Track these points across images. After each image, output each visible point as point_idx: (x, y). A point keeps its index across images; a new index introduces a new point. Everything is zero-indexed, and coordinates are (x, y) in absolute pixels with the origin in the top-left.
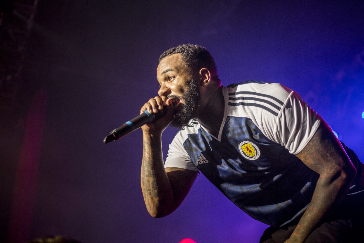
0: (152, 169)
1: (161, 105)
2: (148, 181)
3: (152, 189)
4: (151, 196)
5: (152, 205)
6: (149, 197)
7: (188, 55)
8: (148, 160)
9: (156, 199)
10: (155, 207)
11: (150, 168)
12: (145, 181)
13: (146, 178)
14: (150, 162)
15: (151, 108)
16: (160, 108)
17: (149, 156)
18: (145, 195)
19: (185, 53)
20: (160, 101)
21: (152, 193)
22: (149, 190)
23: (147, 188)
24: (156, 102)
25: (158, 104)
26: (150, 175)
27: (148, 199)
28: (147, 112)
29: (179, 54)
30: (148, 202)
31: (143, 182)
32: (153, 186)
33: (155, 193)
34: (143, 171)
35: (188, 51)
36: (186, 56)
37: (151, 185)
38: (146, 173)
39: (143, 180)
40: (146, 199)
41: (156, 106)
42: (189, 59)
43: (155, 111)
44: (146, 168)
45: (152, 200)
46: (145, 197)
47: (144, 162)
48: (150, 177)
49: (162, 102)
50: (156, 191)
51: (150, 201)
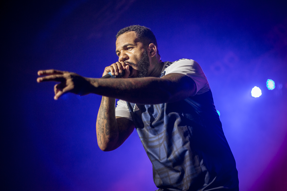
0: (108, 113)
1: (121, 69)
2: (103, 123)
3: (105, 129)
4: (103, 134)
5: (103, 141)
6: (102, 134)
7: (140, 33)
8: (105, 107)
9: (107, 137)
10: (105, 143)
11: (106, 113)
12: (100, 122)
13: (102, 120)
14: (107, 108)
15: (114, 71)
16: (120, 71)
17: (106, 104)
18: (99, 133)
19: (138, 31)
20: (121, 66)
21: (104, 132)
22: (103, 129)
23: (102, 128)
24: (117, 67)
25: (119, 68)
26: (105, 118)
27: (101, 136)
28: (110, 74)
29: (134, 32)
30: (100, 139)
31: (99, 123)
32: (106, 126)
33: (107, 131)
34: (100, 114)
35: (140, 30)
36: (139, 34)
37: (105, 126)
38: (103, 116)
39: (99, 122)
40: (99, 136)
41: (118, 70)
42: (142, 36)
43: (116, 74)
44: (103, 113)
45: (104, 136)
46: (99, 135)
47: (102, 108)
48: (105, 120)
49: (121, 67)
50: (108, 130)
51: (102, 138)
